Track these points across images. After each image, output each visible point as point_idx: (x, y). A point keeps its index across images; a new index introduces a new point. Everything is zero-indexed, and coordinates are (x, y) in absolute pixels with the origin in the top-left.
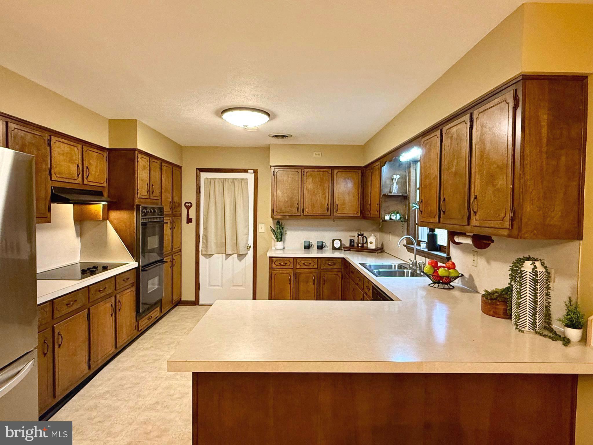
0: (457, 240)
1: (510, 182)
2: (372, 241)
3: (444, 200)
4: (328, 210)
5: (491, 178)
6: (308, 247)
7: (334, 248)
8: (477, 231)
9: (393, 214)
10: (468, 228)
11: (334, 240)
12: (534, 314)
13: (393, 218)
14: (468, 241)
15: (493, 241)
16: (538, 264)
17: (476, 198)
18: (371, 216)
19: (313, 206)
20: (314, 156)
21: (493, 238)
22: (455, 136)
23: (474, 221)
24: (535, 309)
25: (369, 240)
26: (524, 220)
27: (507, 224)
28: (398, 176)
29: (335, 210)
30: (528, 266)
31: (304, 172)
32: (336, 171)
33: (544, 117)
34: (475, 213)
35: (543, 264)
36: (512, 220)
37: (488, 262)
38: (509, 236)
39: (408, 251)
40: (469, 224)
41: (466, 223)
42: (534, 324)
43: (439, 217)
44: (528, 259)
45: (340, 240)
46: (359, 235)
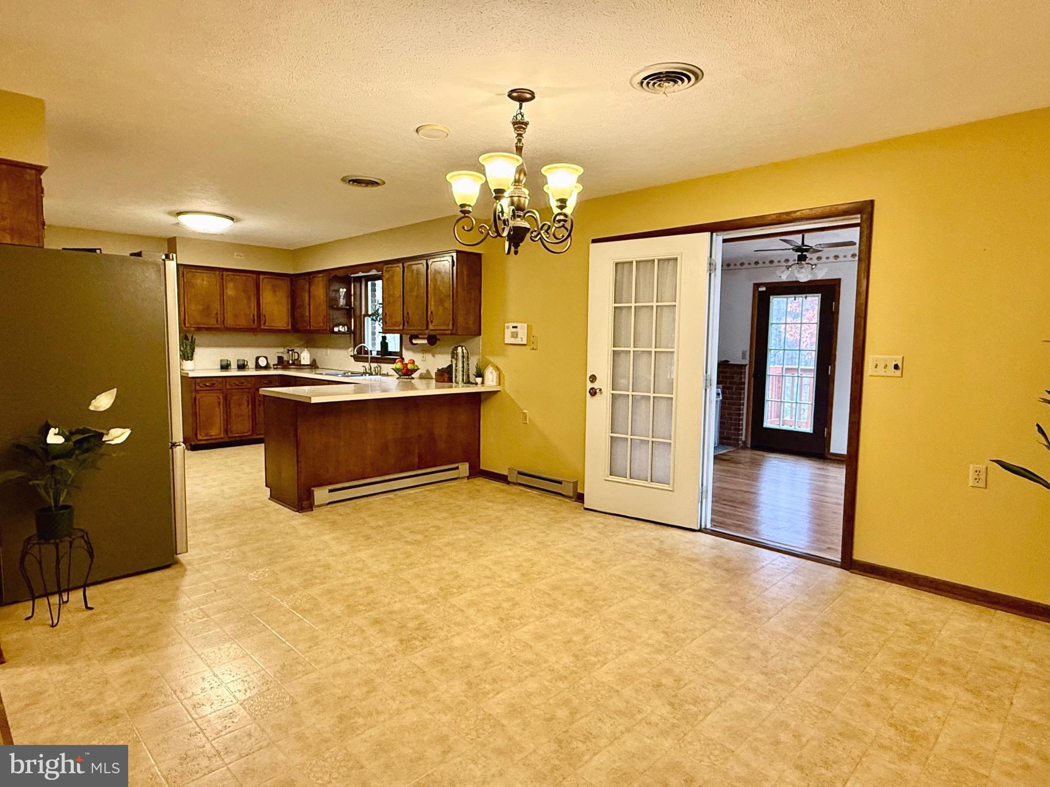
0: (414, 342)
1: (451, 305)
2: (305, 357)
3: (408, 314)
4: (254, 322)
5: (441, 302)
6: (225, 367)
7: (258, 367)
8: (433, 333)
9: (341, 326)
10: (427, 331)
11: (257, 358)
12: (463, 375)
13: (341, 329)
14: (425, 341)
15: (439, 340)
16: (464, 348)
17: (432, 313)
18: (312, 328)
19: (236, 316)
20: (235, 257)
21: (438, 337)
22: (415, 272)
23: (431, 327)
24: (463, 371)
25: (302, 356)
26: (459, 325)
27: (451, 327)
28: (345, 290)
29: (262, 322)
30: (460, 349)
31: (222, 275)
32: (261, 277)
33: (465, 273)
34: (432, 322)
35: (465, 349)
36: (453, 325)
37: (433, 356)
38: (451, 334)
39: (356, 361)
40: (427, 328)
41: (425, 328)
42: (463, 379)
43: (404, 326)
44: (460, 346)
45: (266, 358)
46: (289, 350)
